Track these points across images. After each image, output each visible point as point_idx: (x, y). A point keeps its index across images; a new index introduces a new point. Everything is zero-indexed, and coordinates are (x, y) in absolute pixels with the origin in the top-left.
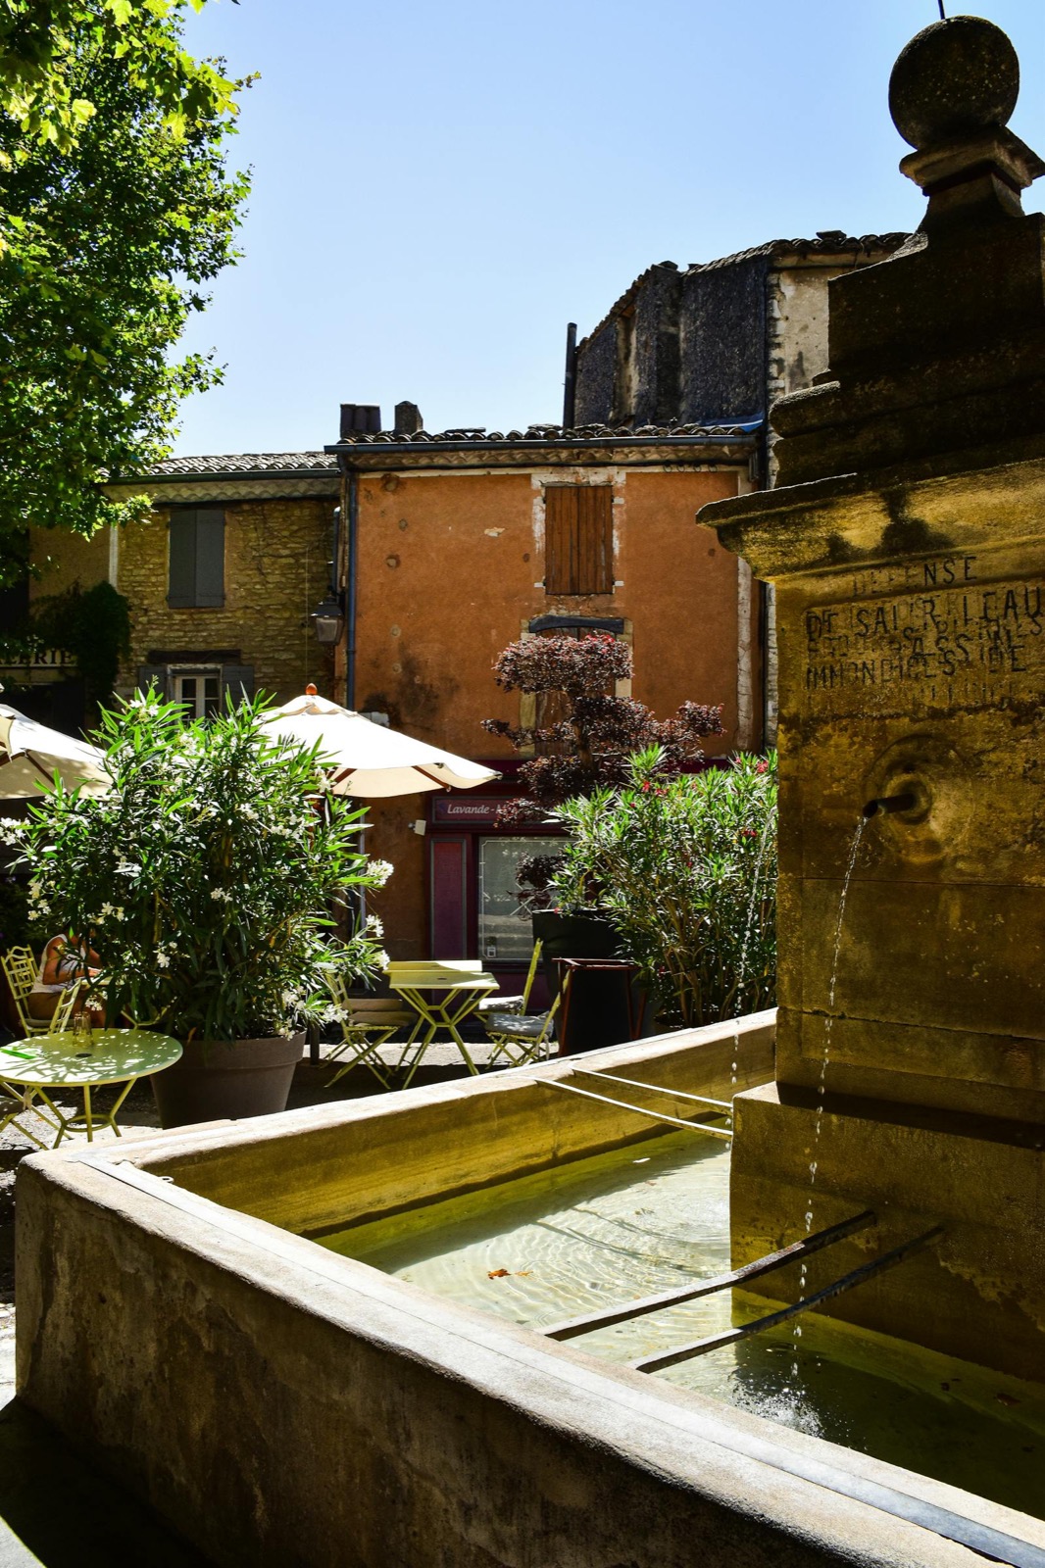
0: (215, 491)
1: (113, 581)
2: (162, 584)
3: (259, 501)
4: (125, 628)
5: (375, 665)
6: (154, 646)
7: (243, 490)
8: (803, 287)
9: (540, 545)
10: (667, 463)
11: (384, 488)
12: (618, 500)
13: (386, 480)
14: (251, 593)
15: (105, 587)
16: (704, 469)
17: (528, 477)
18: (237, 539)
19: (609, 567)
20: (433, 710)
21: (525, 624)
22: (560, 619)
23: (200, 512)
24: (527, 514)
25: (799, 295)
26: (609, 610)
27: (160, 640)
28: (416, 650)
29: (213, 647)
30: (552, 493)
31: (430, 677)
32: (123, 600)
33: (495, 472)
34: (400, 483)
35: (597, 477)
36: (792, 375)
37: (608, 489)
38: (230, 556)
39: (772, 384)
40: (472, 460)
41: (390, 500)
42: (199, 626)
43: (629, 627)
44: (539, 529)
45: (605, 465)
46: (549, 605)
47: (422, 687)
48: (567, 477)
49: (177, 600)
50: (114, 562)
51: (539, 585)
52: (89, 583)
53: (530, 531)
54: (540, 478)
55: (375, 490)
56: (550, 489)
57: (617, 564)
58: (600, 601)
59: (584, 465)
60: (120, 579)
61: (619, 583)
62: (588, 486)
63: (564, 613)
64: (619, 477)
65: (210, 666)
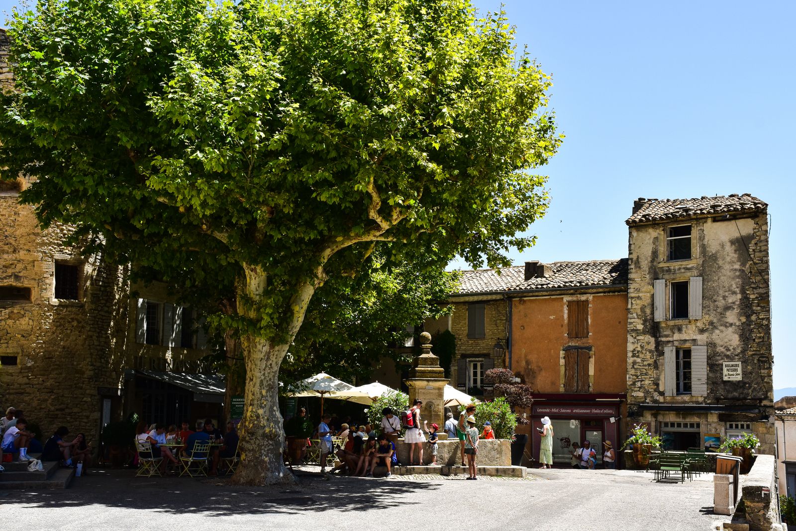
0: (481, 298)
1: (450, 329)
2: (465, 330)
3: (496, 300)
4: (454, 346)
5: (517, 362)
6: (463, 352)
7: (489, 297)
8: (640, 233)
9: (566, 322)
10: (604, 292)
11: (520, 303)
12: (590, 305)
13: (520, 301)
14: (493, 333)
15: (448, 331)
16: (616, 294)
17: (562, 298)
18: (489, 313)
19: (587, 328)
20: (534, 377)
21: (562, 348)
22: (572, 346)
23: (477, 305)
24: (562, 311)
25: (638, 235)
26: (587, 343)
27: (465, 350)
28: (529, 357)
29: (481, 352)
30: (570, 303)
31: (533, 366)
32: (453, 336)
33: (552, 297)
34: (525, 301)
35: (583, 298)
36: (635, 264)
37: (587, 301)
38: (486, 320)
39: (629, 267)
40: (546, 293)
41: (521, 307)
42: (478, 344)
43: (593, 349)
44: (566, 316)
45: (586, 293)
46: (569, 342)
47: (531, 369)
48: (574, 298)
49: (470, 335)
50: (450, 323)
51: (566, 335)
52: (442, 330)
53: (563, 316)
54: (566, 299)
55: (517, 304)
56: (569, 302)
57: (590, 327)
58: (584, 340)
59: (580, 294)
60: (452, 328)
61: (590, 334)
62: (581, 301)
63: (573, 344)
64: (591, 297)
65: (480, 359)
